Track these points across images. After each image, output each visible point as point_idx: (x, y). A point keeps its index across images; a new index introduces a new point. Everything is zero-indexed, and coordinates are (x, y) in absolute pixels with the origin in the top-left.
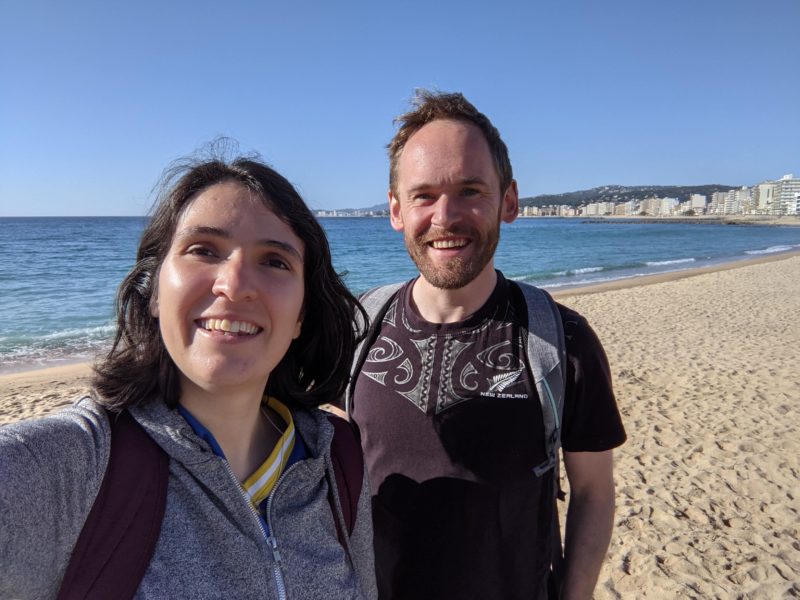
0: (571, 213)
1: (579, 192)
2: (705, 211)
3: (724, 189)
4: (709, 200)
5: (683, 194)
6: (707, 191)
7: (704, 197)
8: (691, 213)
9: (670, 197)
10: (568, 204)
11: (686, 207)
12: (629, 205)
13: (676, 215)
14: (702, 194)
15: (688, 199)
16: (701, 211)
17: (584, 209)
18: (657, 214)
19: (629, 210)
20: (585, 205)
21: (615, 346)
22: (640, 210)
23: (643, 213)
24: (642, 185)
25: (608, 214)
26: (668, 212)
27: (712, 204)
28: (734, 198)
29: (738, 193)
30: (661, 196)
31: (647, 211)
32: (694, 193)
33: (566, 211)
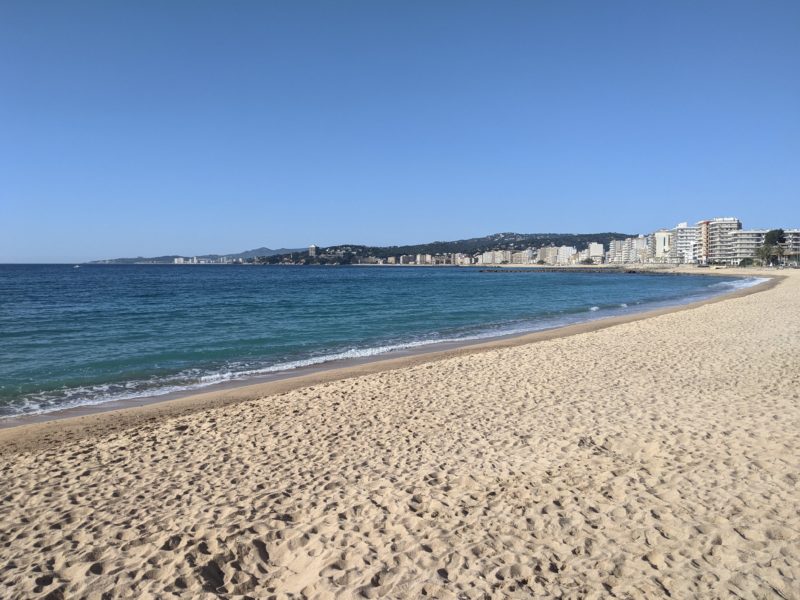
0: (467, 261)
1: (473, 239)
2: (603, 259)
3: (621, 237)
4: (607, 249)
5: (580, 242)
6: (604, 239)
7: (601, 246)
8: (589, 261)
9: (567, 245)
10: (463, 252)
11: (584, 256)
12: (526, 253)
13: (574, 264)
14: (599, 242)
15: (586, 247)
16: (599, 259)
17: (480, 257)
18: (555, 263)
19: (526, 259)
20: (481, 253)
21: (560, 407)
22: (538, 259)
23: (541, 262)
24: (537, 233)
25: (505, 262)
26: (566, 261)
27: (610, 252)
28: (631, 246)
29: (635, 241)
30: (559, 244)
31: (545, 260)
32: (591, 241)
33: (461, 260)
